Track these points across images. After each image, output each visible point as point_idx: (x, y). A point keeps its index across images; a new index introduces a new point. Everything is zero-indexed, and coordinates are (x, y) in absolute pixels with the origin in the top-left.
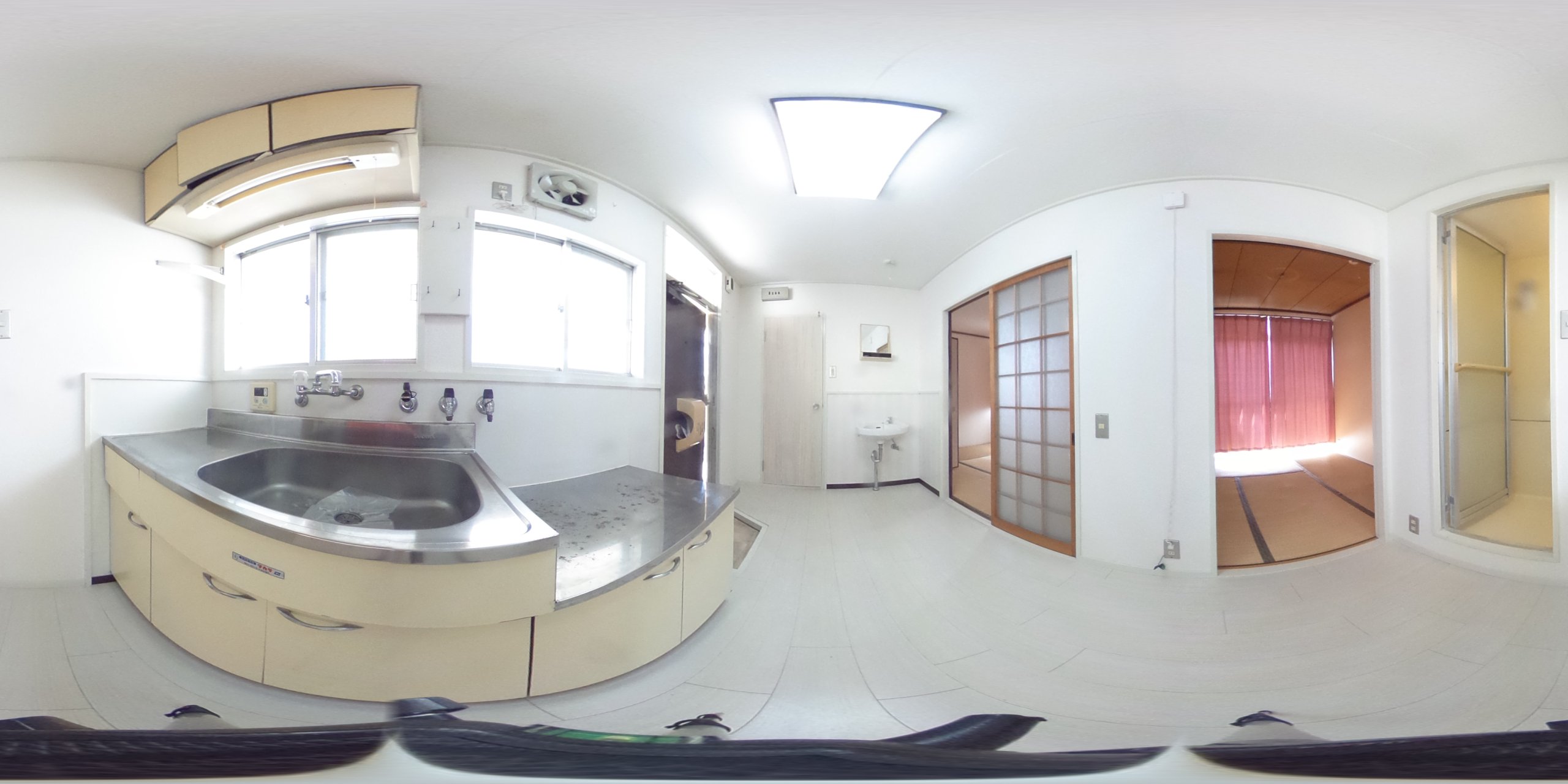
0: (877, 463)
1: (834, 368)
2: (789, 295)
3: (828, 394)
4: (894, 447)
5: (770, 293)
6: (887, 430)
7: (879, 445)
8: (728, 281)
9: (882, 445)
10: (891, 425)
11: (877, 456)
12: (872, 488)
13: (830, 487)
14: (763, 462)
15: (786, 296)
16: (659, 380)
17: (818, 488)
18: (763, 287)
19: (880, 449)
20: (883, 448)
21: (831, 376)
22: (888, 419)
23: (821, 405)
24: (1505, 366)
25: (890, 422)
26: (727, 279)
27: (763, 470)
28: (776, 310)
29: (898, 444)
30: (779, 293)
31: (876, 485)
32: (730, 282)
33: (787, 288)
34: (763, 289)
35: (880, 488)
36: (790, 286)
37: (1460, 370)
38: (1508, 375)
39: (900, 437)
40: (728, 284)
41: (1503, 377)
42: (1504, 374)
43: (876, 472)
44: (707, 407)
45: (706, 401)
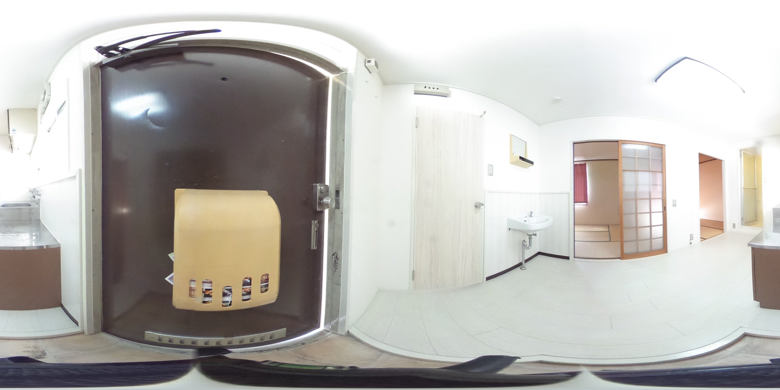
7: (530, 235)
13: (489, 279)
19: (530, 238)
25: (530, 216)
30: (438, 89)
37: (744, 188)
42: (755, 189)
44: (327, 212)
45: (321, 199)
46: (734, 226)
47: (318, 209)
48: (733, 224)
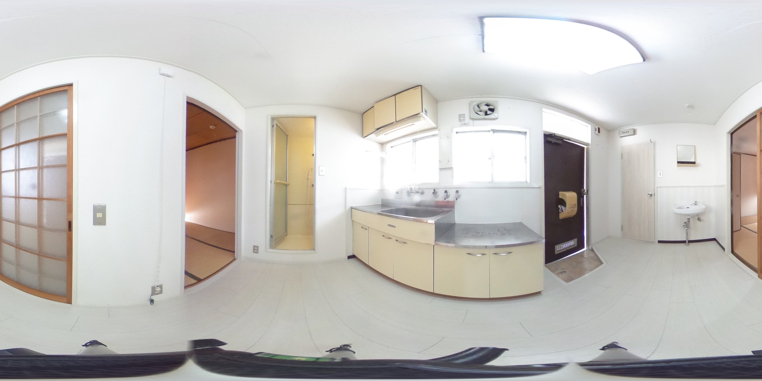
0: (686, 229)
1: (661, 172)
2: (634, 132)
3: (657, 188)
4: (699, 219)
5: (623, 133)
6: (694, 210)
7: (688, 219)
8: (596, 129)
9: (689, 219)
10: (696, 206)
11: (687, 225)
12: (685, 244)
13: (660, 242)
14: (622, 226)
15: (632, 133)
16: (540, 182)
17: (653, 243)
18: (619, 130)
19: (689, 221)
20: (690, 220)
21: (659, 177)
22: (695, 203)
23: (653, 194)
24: (286, 182)
25: (696, 204)
26: (596, 128)
27: (622, 230)
28: (628, 142)
29: (702, 218)
30: (628, 132)
31: (687, 242)
32: (597, 130)
33: (633, 129)
34: (619, 131)
35: (690, 243)
36: (635, 128)
37: (276, 184)
38: (288, 186)
39: (704, 213)
40: (596, 130)
41: (285, 187)
42: (286, 185)
43: (687, 234)
44: (585, 196)
45: (583, 193)
46: (256, 249)
47: (582, 195)
48: (254, 246)
